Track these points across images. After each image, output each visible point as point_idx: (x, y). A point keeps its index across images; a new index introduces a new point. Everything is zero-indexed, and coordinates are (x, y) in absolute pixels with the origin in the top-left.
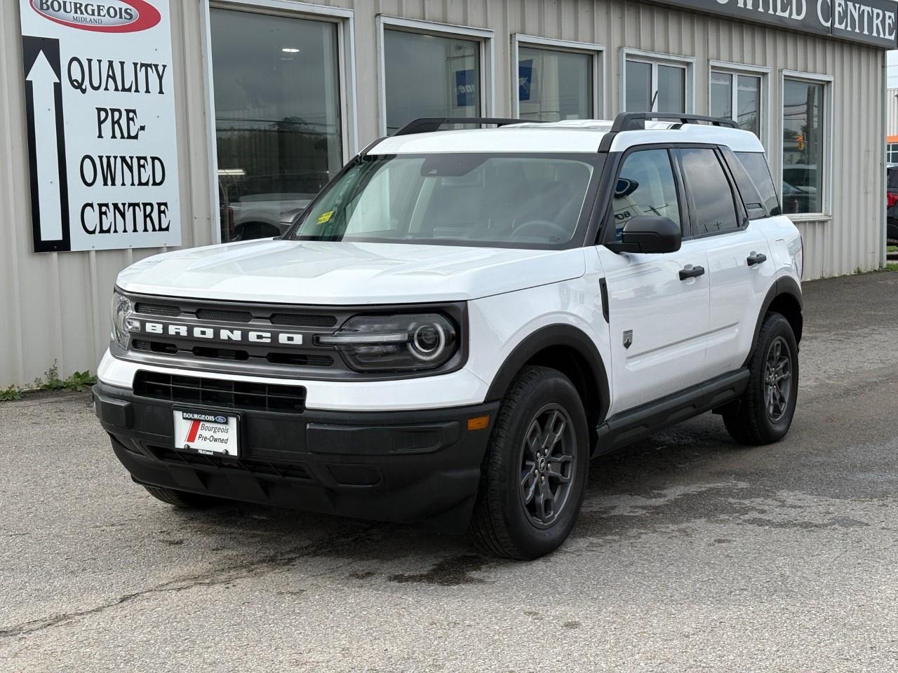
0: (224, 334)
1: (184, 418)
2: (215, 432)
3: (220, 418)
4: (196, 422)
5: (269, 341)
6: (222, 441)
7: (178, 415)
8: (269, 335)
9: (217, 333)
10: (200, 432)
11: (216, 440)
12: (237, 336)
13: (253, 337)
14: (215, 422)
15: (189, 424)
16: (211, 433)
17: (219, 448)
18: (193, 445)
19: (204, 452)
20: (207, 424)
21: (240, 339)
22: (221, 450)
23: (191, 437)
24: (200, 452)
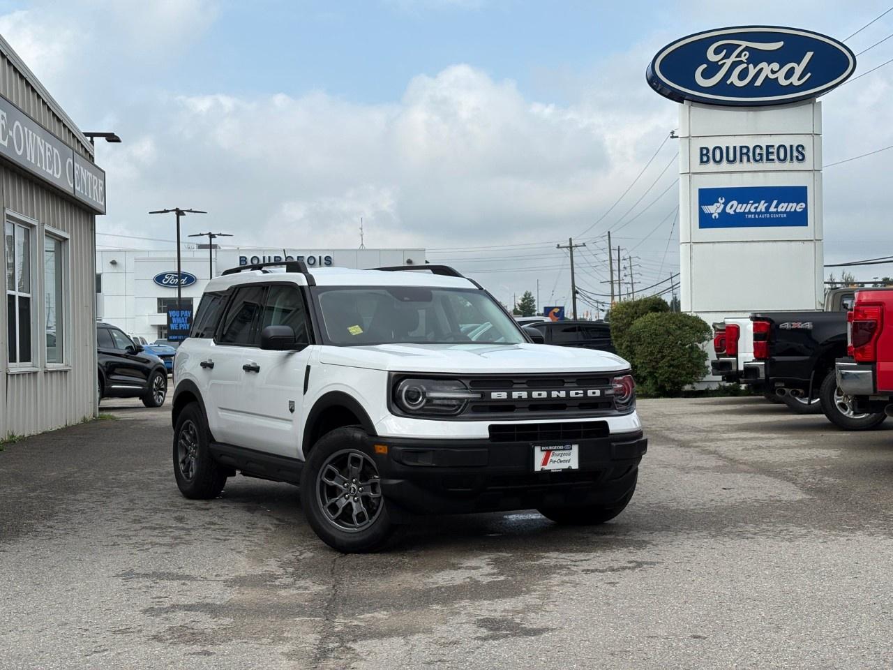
0: (554, 394)
1: (542, 450)
2: (561, 456)
3: (567, 446)
4: (549, 452)
5: (582, 395)
6: (566, 461)
7: (537, 449)
8: (582, 392)
9: (549, 394)
10: (551, 458)
11: (561, 462)
12: (563, 394)
13: (572, 394)
14: (564, 449)
15: (544, 454)
16: (559, 457)
17: (565, 466)
18: (546, 468)
19: (555, 471)
20: (556, 452)
21: (564, 396)
22: (567, 467)
23: (545, 463)
24: (553, 471)
